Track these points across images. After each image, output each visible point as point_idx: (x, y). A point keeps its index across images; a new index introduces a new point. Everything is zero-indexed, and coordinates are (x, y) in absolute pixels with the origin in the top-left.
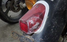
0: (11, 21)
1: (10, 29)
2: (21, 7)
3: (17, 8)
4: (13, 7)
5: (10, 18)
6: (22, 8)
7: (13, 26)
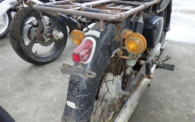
0: (38, 60)
1: (37, 73)
2: (54, 37)
3: (49, 39)
4: (42, 38)
5: (35, 55)
6: (57, 39)
7: (40, 69)
